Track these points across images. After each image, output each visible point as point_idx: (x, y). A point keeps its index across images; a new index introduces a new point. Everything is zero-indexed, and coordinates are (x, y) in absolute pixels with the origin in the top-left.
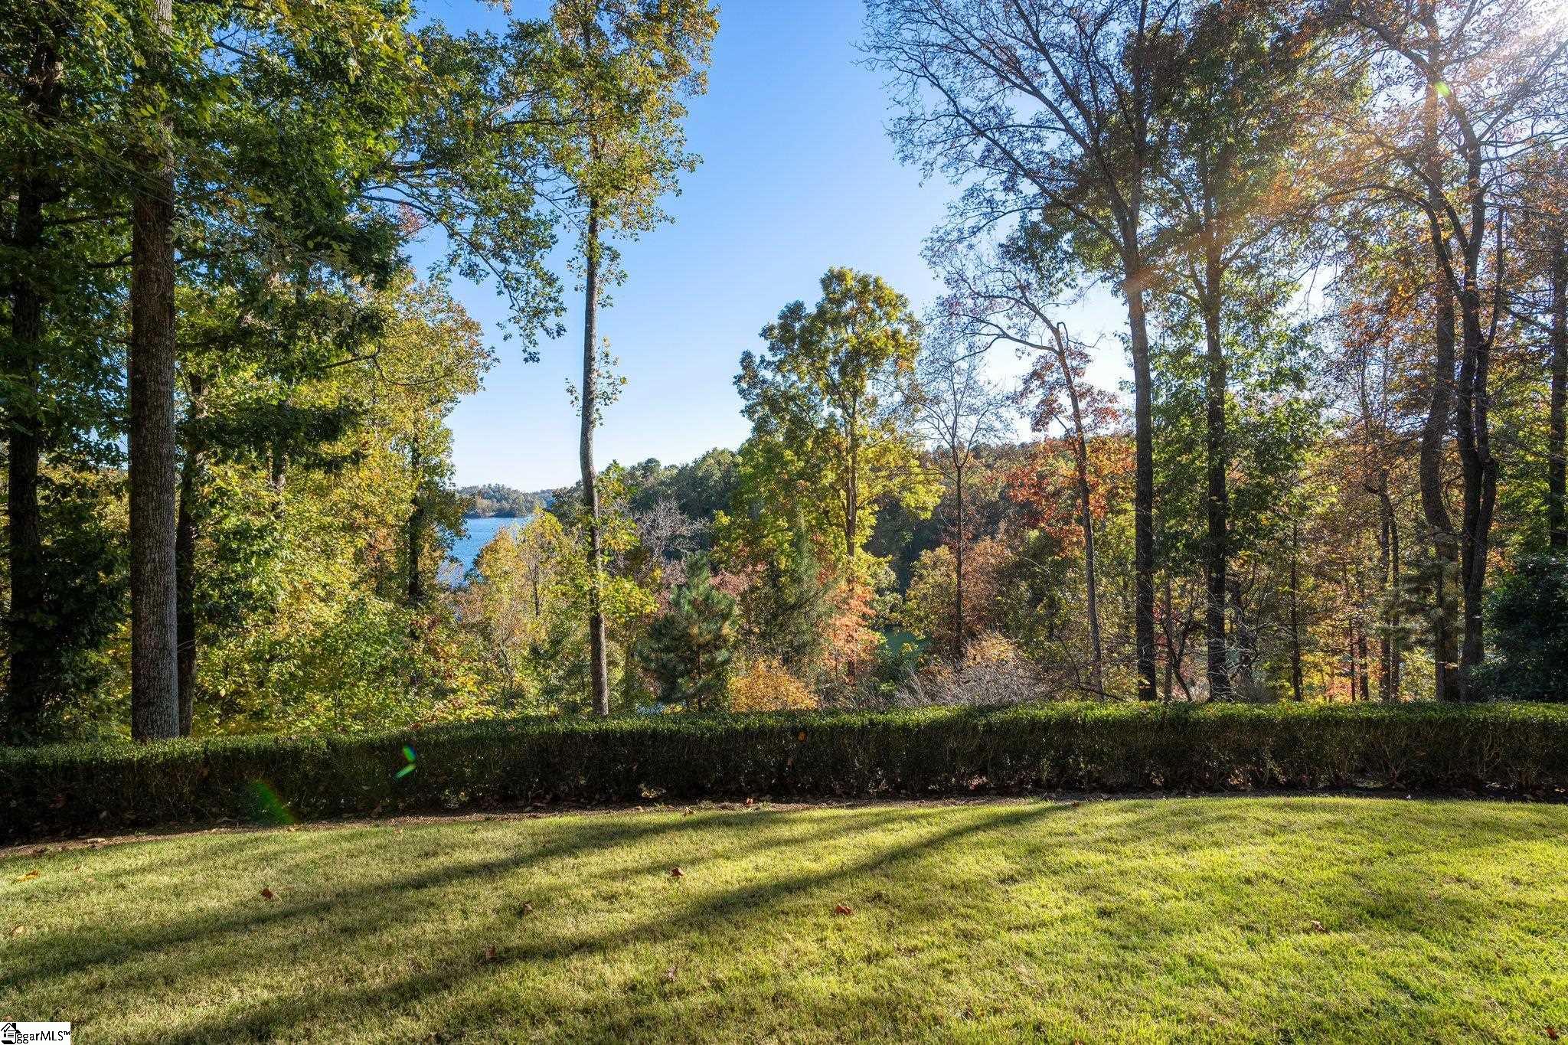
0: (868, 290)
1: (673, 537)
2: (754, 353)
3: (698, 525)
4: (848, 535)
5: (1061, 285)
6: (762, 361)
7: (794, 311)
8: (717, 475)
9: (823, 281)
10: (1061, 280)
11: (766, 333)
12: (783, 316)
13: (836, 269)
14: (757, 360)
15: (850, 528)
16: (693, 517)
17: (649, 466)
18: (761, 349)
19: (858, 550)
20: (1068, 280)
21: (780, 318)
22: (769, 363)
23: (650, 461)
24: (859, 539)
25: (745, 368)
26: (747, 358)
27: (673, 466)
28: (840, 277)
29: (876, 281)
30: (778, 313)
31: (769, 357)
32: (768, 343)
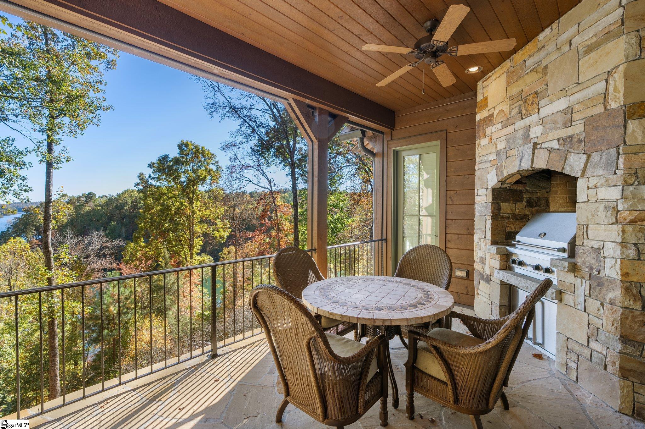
0: (198, 151)
1: (103, 248)
2: (144, 173)
3: (116, 242)
4: (190, 250)
5: (272, 163)
6: (150, 177)
7: (164, 159)
8: (130, 202)
9: (178, 145)
10: (272, 162)
11: (151, 165)
12: (159, 160)
13: (185, 141)
14: (147, 177)
15: (191, 247)
16: (114, 239)
17: (89, 197)
18: (148, 172)
19: (195, 256)
20: (275, 162)
21: (158, 160)
22: (153, 178)
23: (89, 194)
24: (195, 251)
25: (140, 180)
26: (141, 176)
27: (104, 196)
28: (186, 145)
29: (202, 148)
30: (157, 158)
31: (153, 175)
32: (152, 170)
